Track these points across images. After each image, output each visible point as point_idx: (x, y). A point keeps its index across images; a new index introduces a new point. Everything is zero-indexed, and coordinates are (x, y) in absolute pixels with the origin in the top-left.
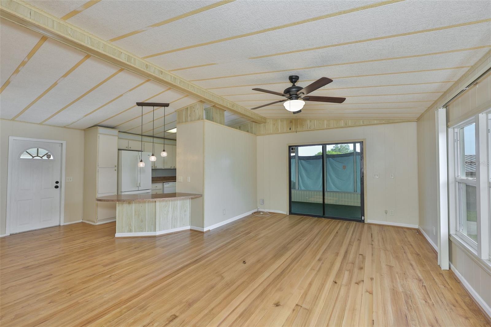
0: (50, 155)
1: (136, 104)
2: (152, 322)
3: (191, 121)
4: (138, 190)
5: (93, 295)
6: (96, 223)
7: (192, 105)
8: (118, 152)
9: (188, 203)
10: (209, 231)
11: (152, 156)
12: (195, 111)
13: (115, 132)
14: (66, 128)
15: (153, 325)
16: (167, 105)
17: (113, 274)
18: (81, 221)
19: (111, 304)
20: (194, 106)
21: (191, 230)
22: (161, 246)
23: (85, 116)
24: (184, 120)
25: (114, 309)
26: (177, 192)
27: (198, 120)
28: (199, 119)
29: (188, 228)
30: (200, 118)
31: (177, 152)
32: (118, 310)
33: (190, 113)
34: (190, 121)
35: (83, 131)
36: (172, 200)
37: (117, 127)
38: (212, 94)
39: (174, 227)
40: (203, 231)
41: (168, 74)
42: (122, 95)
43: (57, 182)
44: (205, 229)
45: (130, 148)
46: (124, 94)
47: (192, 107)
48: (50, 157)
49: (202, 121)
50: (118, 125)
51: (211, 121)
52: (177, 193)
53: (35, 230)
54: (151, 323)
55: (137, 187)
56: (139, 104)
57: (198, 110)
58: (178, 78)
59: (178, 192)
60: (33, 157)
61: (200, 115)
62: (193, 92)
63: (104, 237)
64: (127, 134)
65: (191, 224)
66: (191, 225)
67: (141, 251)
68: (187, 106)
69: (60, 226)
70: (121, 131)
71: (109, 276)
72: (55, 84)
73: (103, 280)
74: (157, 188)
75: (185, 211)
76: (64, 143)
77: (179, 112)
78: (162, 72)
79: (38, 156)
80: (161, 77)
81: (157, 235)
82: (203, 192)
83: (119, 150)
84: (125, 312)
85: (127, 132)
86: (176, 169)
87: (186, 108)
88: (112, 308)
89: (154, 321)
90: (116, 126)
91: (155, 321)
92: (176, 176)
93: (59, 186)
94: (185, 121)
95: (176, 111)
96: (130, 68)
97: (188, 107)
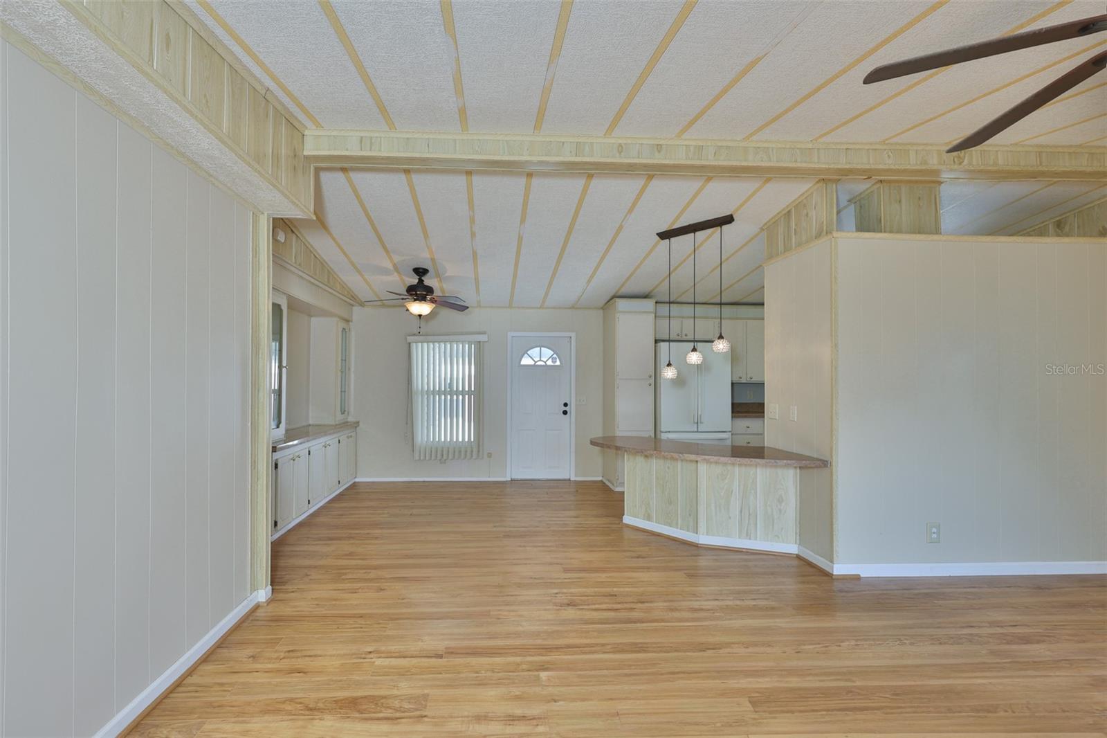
0: (556, 358)
1: (657, 236)
2: (541, 718)
3: (799, 245)
4: (697, 432)
5: (512, 613)
6: (617, 487)
7: (800, 200)
8: (655, 346)
9: (789, 478)
10: (857, 578)
11: (692, 351)
12: (810, 215)
13: (649, 304)
14: (576, 308)
15: (537, 725)
16: (729, 220)
17: (565, 591)
18: (600, 478)
19: (518, 642)
20: (805, 201)
21: (798, 557)
22: (686, 572)
23: (589, 281)
24: (781, 248)
25: (516, 655)
26: (766, 445)
27: (816, 238)
28: (819, 236)
29: (792, 548)
30: (823, 230)
31: (766, 337)
32: (518, 659)
33: (796, 225)
34: (796, 247)
35: (601, 311)
36: (740, 465)
37: (652, 294)
38: (845, 147)
39: (748, 536)
40: (831, 572)
41: (678, 145)
42: (621, 227)
43: (566, 405)
44: (835, 566)
45: (686, 335)
46: (623, 224)
47: (800, 206)
48: (556, 362)
49: (830, 236)
50: (654, 290)
51: (874, 231)
52: (767, 447)
53: (539, 480)
54: (539, 718)
55: (694, 423)
56: (665, 235)
57: (815, 208)
58: (709, 144)
59: (769, 446)
60: (536, 362)
61: (823, 222)
62: (763, 164)
63: (609, 517)
64: (679, 305)
65: (800, 539)
66: (800, 544)
67: (643, 568)
68: (788, 206)
69: (569, 480)
70: (660, 300)
71: (556, 591)
72: (520, 239)
73: (544, 595)
74: (749, 431)
75: (780, 500)
76: (573, 335)
77: (769, 228)
78: (659, 147)
79: (540, 360)
80: (658, 159)
81: (700, 542)
82: (832, 457)
83: (656, 341)
84: (523, 670)
85: (679, 300)
86: (764, 384)
87: (784, 212)
88: (514, 651)
89: (544, 718)
90: (649, 293)
91: (546, 721)
92: (764, 404)
93: (568, 410)
94: (783, 251)
95: (762, 229)
96: (586, 167)
97: (789, 209)
